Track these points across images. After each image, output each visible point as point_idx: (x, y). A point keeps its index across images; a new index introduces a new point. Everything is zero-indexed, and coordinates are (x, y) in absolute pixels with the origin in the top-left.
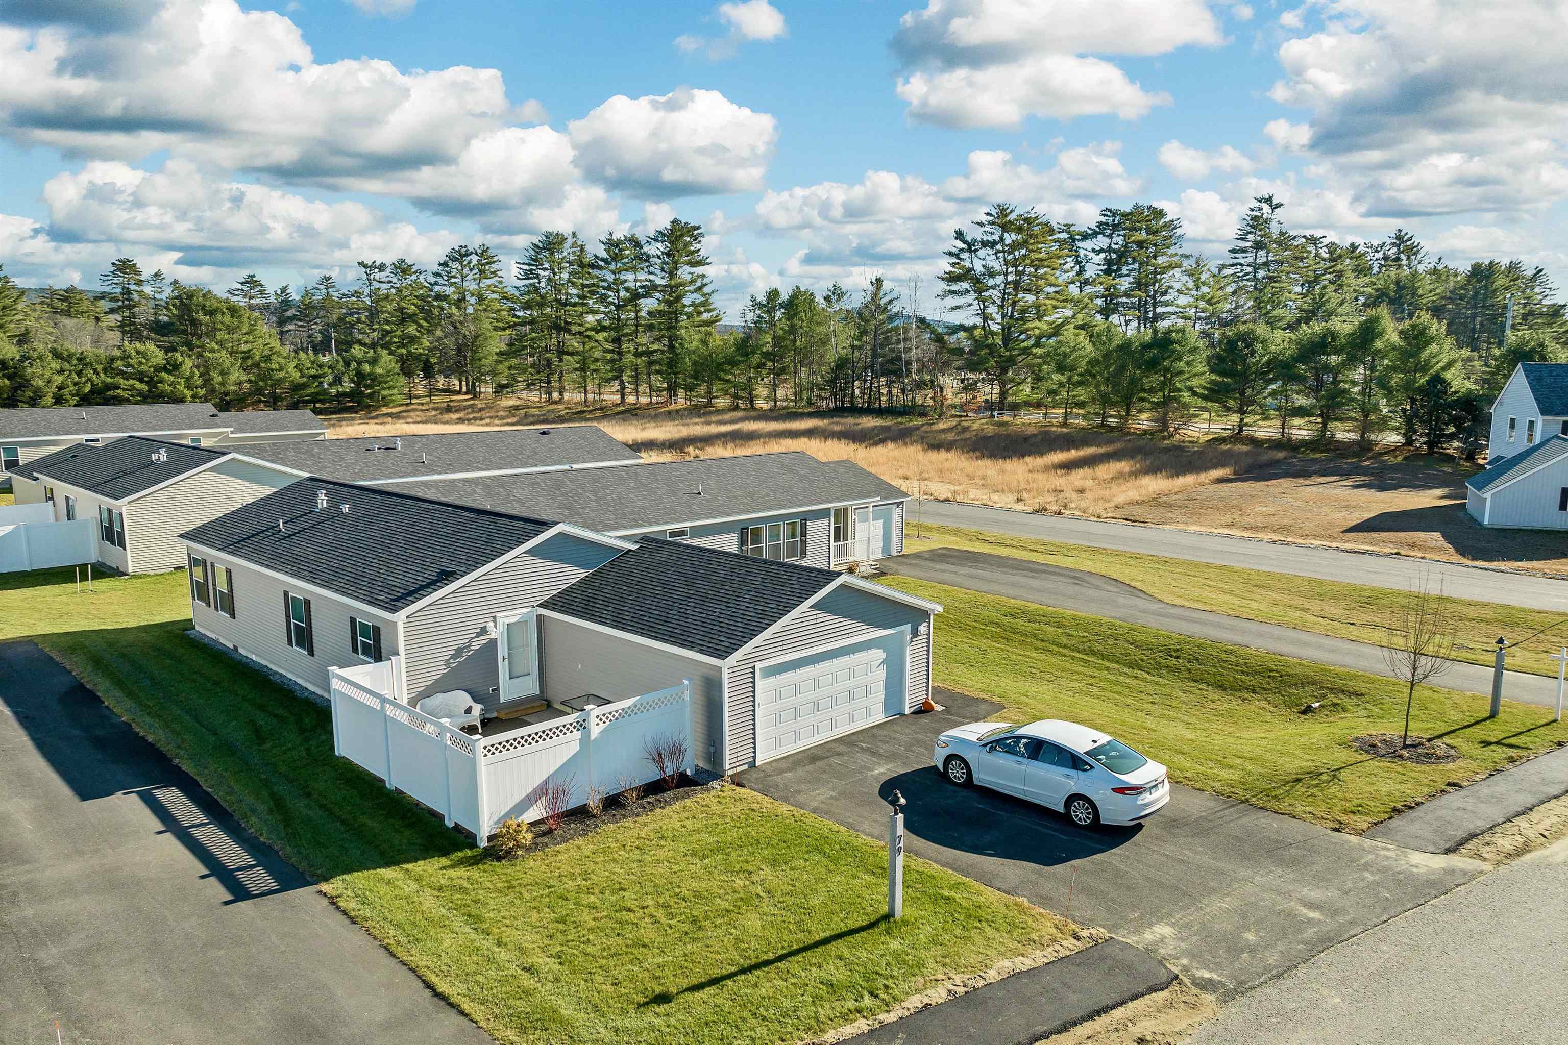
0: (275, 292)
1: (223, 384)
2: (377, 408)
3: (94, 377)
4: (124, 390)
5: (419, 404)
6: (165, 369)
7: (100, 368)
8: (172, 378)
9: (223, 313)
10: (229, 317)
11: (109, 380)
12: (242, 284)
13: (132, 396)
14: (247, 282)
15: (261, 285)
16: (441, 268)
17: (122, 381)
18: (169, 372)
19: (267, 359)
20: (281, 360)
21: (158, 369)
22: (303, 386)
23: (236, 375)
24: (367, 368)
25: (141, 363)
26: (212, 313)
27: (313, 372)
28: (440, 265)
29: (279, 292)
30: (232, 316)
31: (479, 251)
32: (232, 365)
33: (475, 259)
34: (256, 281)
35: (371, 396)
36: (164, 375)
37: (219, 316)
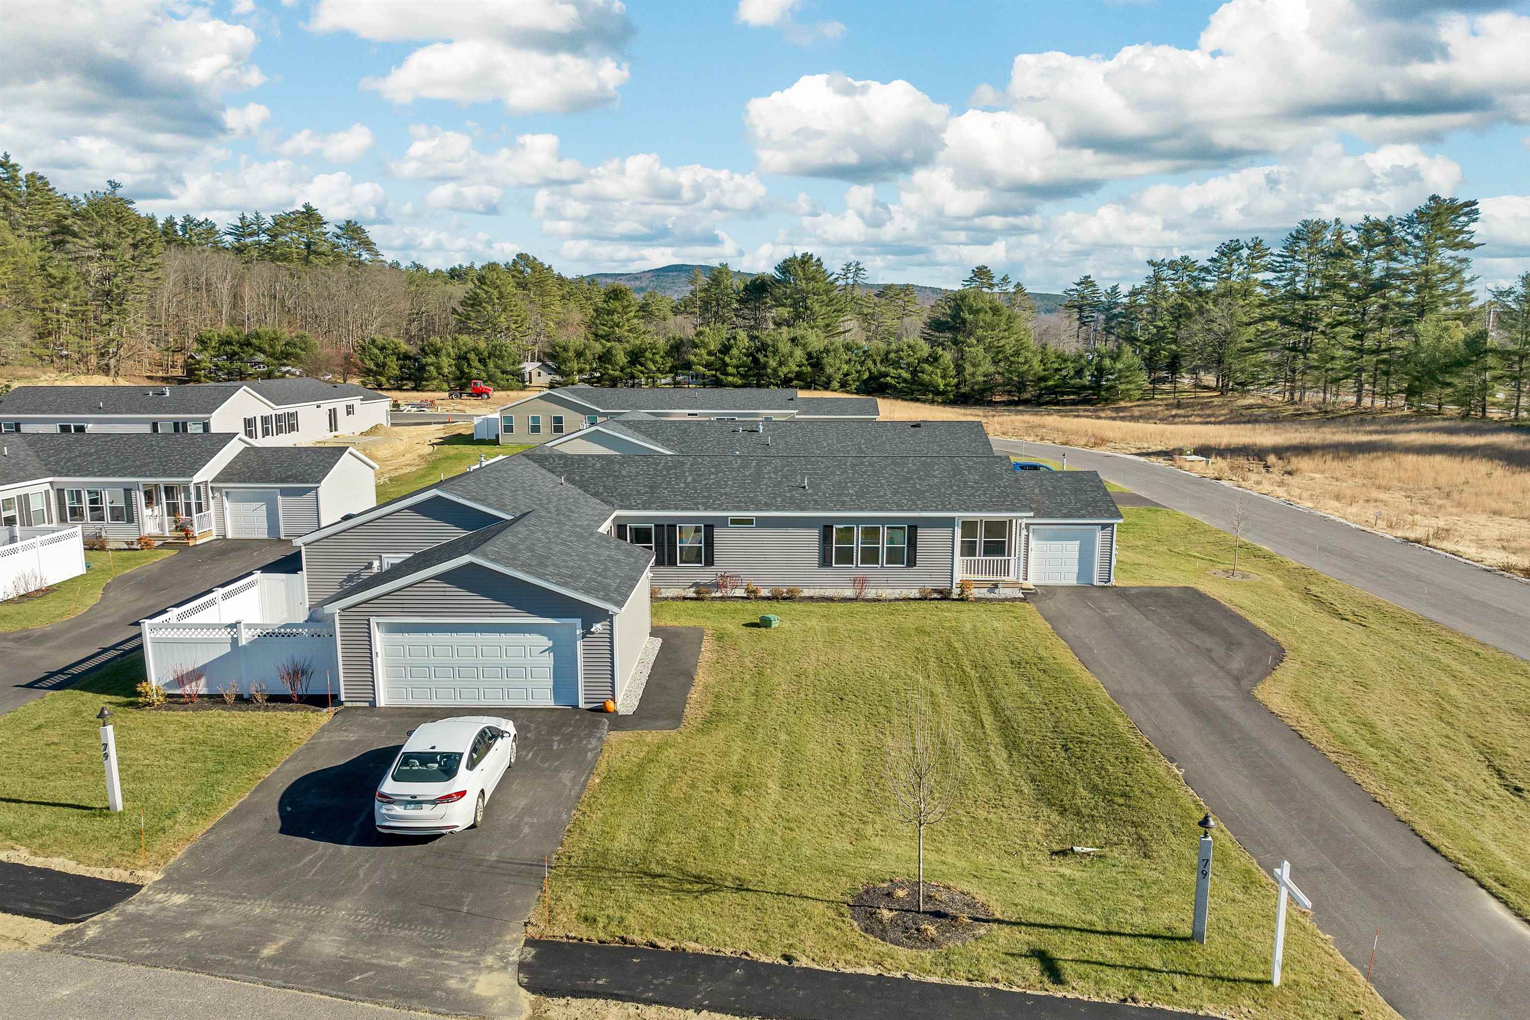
0: (1106, 291)
1: (973, 375)
2: (1114, 402)
3: (872, 366)
4: (892, 377)
5: (1162, 400)
6: (926, 361)
7: (878, 359)
8: (931, 369)
9: (986, 312)
10: (991, 315)
11: (883, 369)
12: (1078, 285)
13: (899, 383)
14: (1082, 283)
15: (1095, 285)
16: (1209, 263)
17: (892, 370)
18: (931, 364)
19: (1017, 354)
20: (1029, 355)
21: (921, 361)
22: (1044, 379)
23: (987, 367)
24: (1107, 362)
25: (909, 355)
26: (976, 312)
27: (1056, 366)
28: (1210, 260)
29: (1109, 291)
30: (994, 314)
31: (1251, 244)
32: (985, 357)
33: (1245, 252)
34: (1091, 282)
35: (1108, 389)
36: (926, 366)
37: (981, 316)
